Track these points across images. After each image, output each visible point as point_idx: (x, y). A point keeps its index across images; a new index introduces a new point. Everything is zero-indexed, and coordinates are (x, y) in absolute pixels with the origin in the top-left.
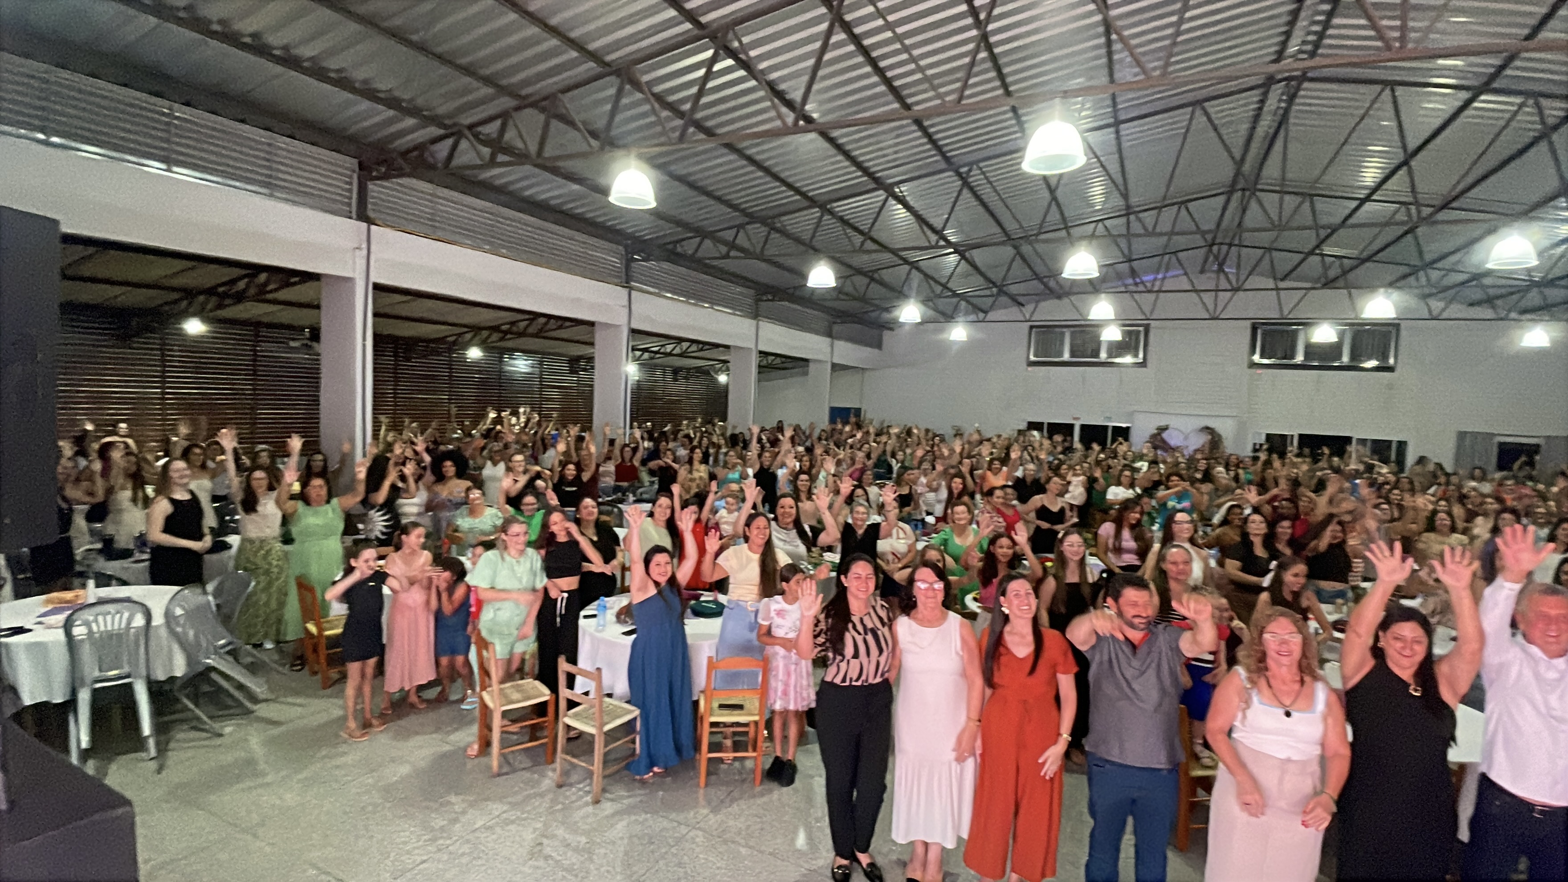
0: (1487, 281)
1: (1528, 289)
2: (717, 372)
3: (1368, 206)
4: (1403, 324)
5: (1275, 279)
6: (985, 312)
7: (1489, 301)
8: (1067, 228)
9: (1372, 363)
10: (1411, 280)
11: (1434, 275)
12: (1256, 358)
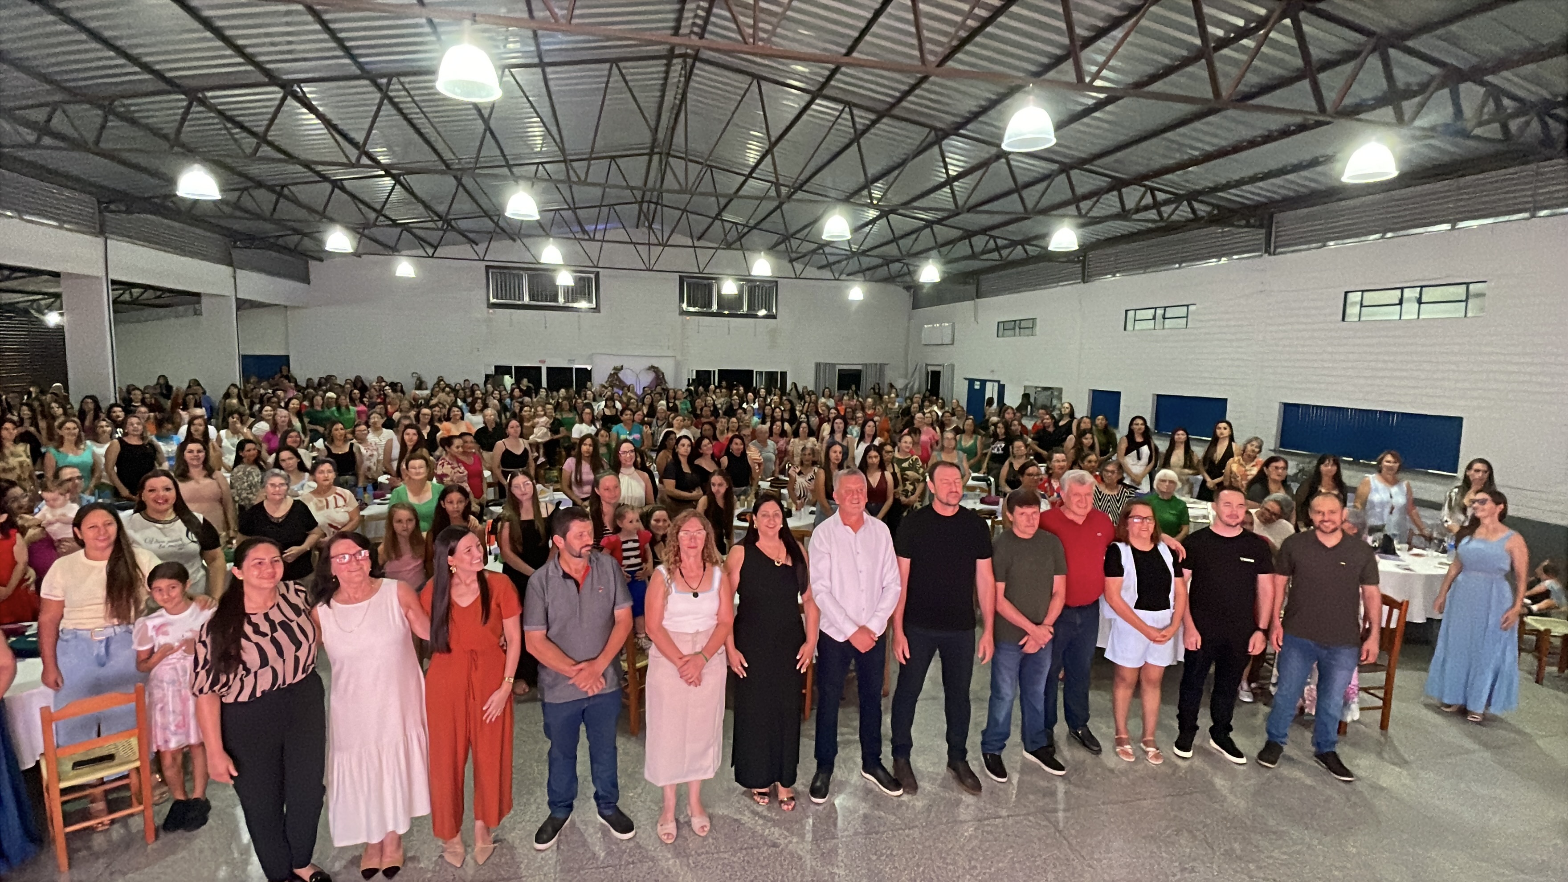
0: (827, 250)
1: (848, 258)
2: (40, 311)
3: (751, 182)
4: (780, 281)
5: (692, 237)
6: (436, 248)
7: (828, 266)
8: (509, 167)
9: (762, 312)
10: (782, 247)
11: (794, 243)
12: (684, 306)
